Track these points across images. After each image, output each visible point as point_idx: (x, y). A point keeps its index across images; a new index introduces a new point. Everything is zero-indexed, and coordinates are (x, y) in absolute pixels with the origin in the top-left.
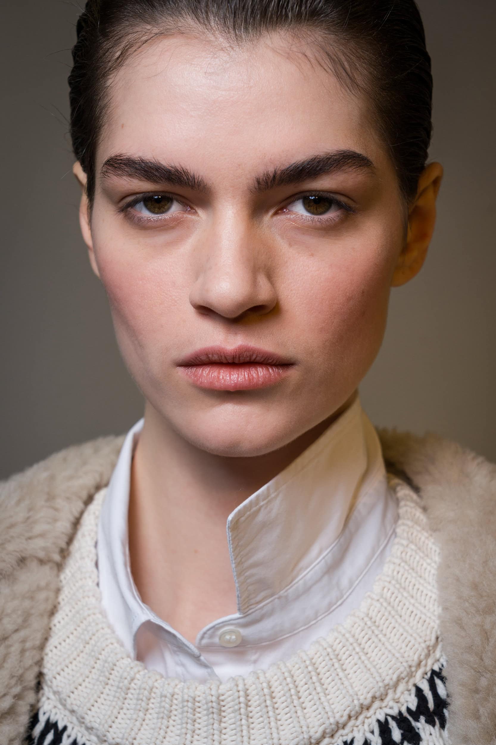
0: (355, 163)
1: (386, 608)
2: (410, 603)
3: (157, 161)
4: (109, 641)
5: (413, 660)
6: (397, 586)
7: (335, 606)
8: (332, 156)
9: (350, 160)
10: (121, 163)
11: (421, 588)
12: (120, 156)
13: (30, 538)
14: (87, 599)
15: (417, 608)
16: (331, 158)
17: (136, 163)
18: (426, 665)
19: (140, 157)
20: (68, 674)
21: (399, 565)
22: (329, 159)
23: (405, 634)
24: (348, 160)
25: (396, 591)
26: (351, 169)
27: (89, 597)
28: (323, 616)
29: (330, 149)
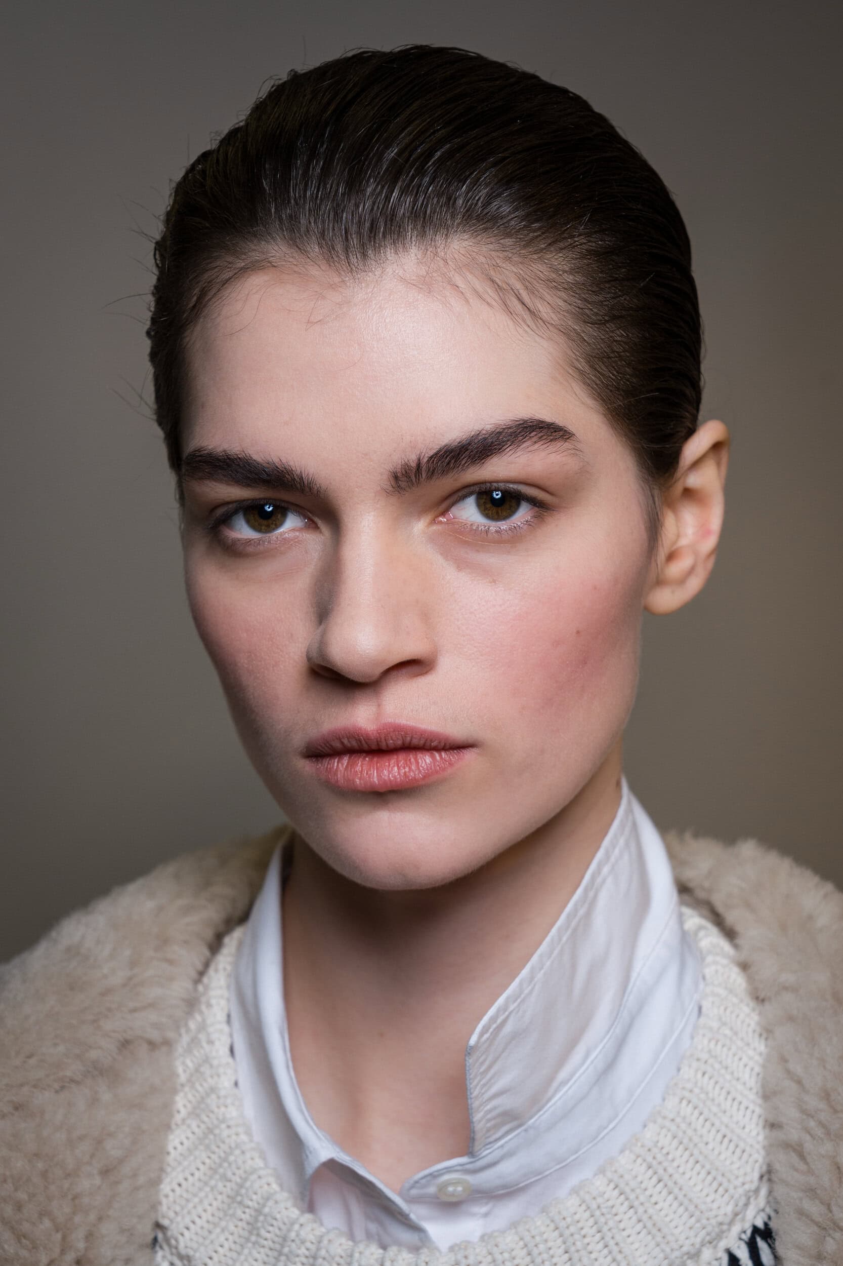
0: (542, 436)
1: (684, 1132)
2: (722, 1122)
3: (248, 455)
4: (264, 1181)
5: (725, 1214)
6: (703, 1096)
7: (606, 1131)
8: (504, 429)
9: (534, 433)
10: (200, 461)
11: (739, 1098)
12: (199, 450)
13: (134, 1010)
14: (223, 1109)
15: (732, 1131)
16: (502, 432)
17: (219, 460)
18: (743, 1220)
19: (225, 451)
20: (202, 1228)
21: (706, 1062)
22: (500, 433)
23: (714, 1173)
24: (530, 433)
25: (701, 1105)
26: (536, 446)
27: (226, 1106)
28: (588, 1147)
29: (502, 419)
